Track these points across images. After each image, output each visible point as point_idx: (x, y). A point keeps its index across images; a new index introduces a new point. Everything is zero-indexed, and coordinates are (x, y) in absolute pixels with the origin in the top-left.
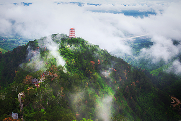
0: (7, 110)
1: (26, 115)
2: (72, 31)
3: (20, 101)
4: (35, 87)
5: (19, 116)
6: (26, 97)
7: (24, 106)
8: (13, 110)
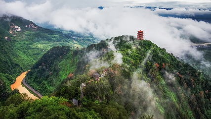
0: (70, 96)
1: (84, 103)
2: (140, 33)
3: (82, 91)
4: (95, 80)
5: (79, 102)
6: (87, 88)
7: (84, 95)
8: (75, 96)
